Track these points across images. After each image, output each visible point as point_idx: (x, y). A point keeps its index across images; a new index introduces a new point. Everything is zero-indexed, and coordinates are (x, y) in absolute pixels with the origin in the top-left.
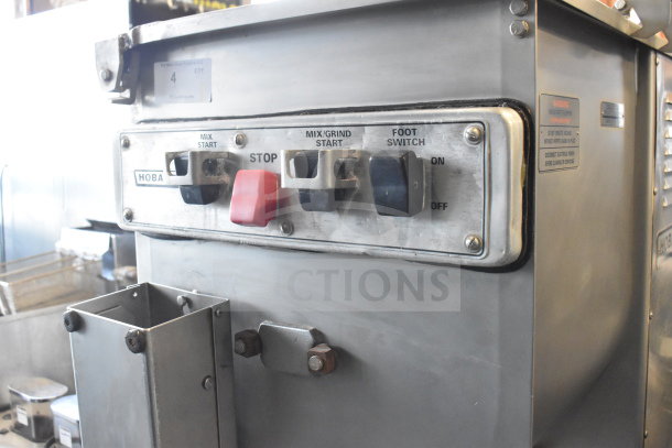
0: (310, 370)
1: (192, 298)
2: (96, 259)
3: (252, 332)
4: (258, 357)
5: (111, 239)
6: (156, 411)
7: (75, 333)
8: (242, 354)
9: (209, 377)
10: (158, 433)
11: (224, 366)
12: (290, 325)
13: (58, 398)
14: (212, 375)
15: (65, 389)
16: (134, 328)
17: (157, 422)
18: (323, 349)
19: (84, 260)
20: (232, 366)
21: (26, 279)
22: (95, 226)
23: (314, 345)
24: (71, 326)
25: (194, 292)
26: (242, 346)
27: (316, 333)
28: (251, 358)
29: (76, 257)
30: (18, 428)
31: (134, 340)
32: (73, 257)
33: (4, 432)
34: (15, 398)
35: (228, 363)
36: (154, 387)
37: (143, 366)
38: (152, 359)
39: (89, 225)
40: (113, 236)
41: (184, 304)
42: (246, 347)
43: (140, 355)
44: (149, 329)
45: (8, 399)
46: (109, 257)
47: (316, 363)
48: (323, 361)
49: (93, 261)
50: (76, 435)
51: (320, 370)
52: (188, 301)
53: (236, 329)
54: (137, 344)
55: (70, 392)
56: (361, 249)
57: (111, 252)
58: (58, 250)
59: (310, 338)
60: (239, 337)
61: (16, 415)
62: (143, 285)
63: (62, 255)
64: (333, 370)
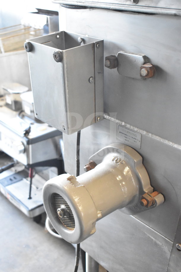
0: (141, 75)
1: (85, 39)
2: (40, 28)
3: (114, 56)
4: (116, 69)
5: (47, 18)
6: (67, 91)
7: (30, 53)
8: (108, 67)
9: (92, 77)
10: (67, 101)
11: (99, 73)
12: (133, 54)
13: (24, 92)
14: (93, 76)
15: (27, 89)
16: (57, 50)
17: (67, 95)
18: (148, 65)
19: (35, 29)
20: (103, 73)
21: (8, 37)
22: (40, 11)
23: (144, 64)
24: (28, 49)
25: (87, 36)
26: (108, 63)
27: (145, 58)
28: (113, 69)
29: (31, 27)
30: (7, 105)
31: (57, 56)
32: (29, 27)
33: (1, 106)
34: (5, 92)
35: (102, 72)
36: (66, 79)
37: (61, 68)
38: (65, 65)
39: (37, 11)
40: (49, 17)
41: (81, 42)
42: (111, 63)
43: (60, 63)
44: (64, 51)
45: (2, 92)
46: (46, 27)
47: (144, 72)
48: (148, 72)
49: (39, 30)
50: (32, 109)
51: (146, 76)
52: (83, 40)
53: (106, 55)
54: (59, 58)
55: (30, 90)
56: (173, 12)
57: (47, 25)
58: (22, 23)
59: (142, 60)
60: (107, 58)
61: (6, 100)
62: (62, 32)
63: (25, 26)
64: (153, 77)
